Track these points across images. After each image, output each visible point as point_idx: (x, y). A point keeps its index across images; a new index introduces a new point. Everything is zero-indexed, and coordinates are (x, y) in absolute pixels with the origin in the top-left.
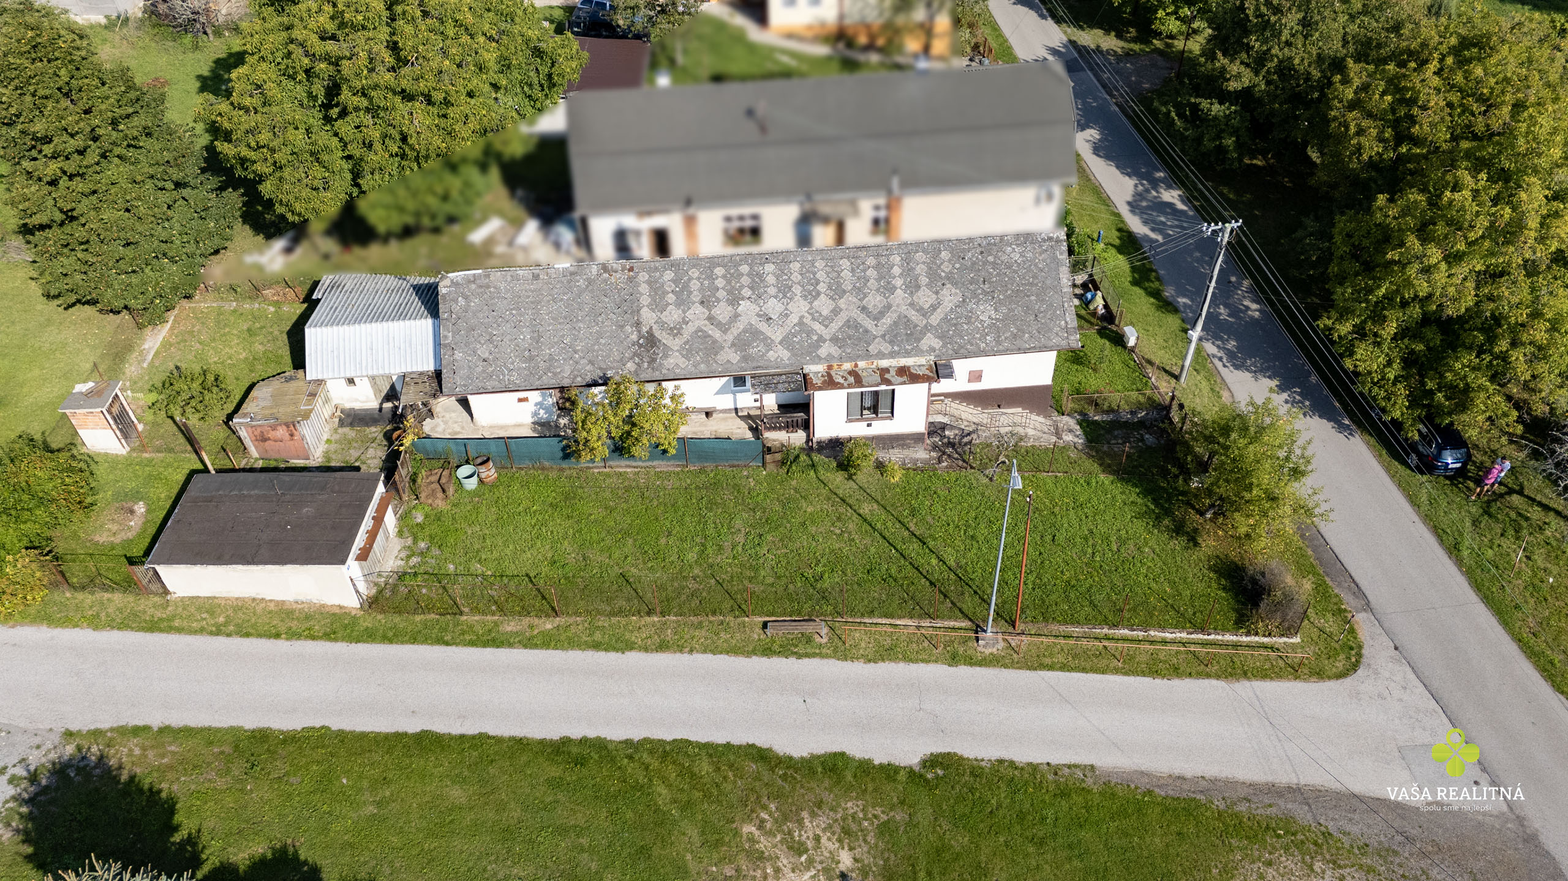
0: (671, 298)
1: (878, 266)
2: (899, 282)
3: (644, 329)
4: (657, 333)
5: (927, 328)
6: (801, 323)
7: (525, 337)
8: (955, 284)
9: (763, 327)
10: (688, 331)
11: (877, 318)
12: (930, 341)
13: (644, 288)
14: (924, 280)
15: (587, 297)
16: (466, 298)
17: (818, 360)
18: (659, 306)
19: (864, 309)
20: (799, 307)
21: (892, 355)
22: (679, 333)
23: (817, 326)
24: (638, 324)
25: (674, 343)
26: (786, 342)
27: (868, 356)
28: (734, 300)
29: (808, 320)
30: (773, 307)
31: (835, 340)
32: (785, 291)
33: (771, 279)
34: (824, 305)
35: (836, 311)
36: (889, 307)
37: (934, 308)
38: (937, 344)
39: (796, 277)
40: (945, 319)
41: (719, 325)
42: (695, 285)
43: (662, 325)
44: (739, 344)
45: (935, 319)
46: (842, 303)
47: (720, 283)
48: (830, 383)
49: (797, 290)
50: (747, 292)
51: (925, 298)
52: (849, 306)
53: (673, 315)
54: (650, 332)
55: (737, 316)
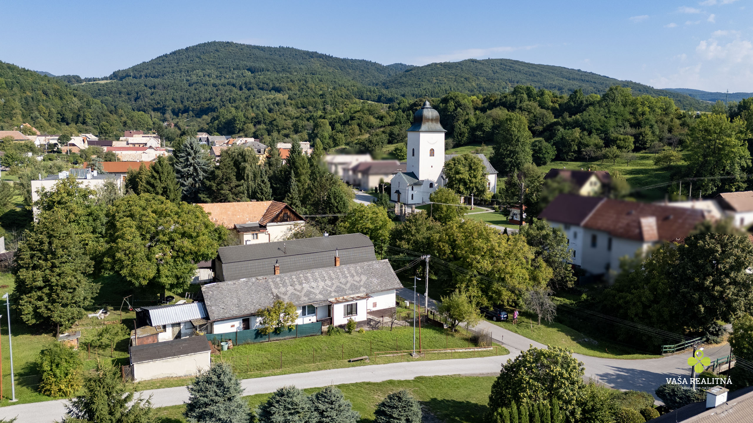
0: (281, 285)
1: (341, 272)
2: (348, 275)
3: (275, 295)
4: (279, 295)
5: (360, 286)
6: (323, 288)
7: (235, 301)
8: (364, 274)
9: (312, 290)
10: (289, 293)
11: (345, 284)
12: (362, 289)
13: (271, 283)
14: (355, 274)
15: (253, 287)
16: (212, 291)
17: (332, 297)
18: (277, 286)
19: (340, 283)
20: (321, 284)
21: (353, 294)
22: (286, 294)
23: (328, 288)
24: (272, 293)
25: (286, 297)
26: (320, 293)
27: (346, 295)
28: (301, 284)
29: (325, 287)
30: (314, 284)
31: (335, 291)
32: (316, 280)
33: (310, 277)
34: (329, 283)
35: (333, 284)
36: (348, 282)
37: (360, 281)
38: (365, 290)
39: (318, 276)
40: (364, 283)
41: (298, 291)
42: (287, 281)
43: (280, 293)
44: (306, 295)
45: (362, 283)
46: (333, 282)
47: (295, 280)
48: (338, 302)
49: (319, 279)
50: (304, 281)
51: (357, 278)
52: (336, 283)
53: (283, 290)
54: (277, 295)
55: (303, 288)
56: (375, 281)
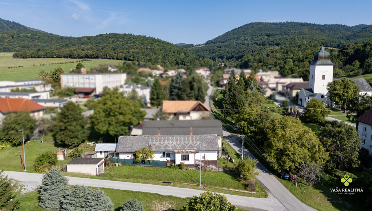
0: (154, 141)
1: (187, 138)
2: (191, 140)
3: (149, 145)
4: (151, 145)
5: (195, 146)
6: (175, 145)
7: (131, 145)
8: (200, 141)
9: (168, 145)
10: (156, 145)
11: (187, 145)
12: (195, 148)
13: (150, 139)
14: (195, 140)
15: (141, 140)
16: (123, 140)
17: (177, 150)
18: (152, 141)
19: (185, 143)
20: (174, 143)
21: (189, 150)
22: (155, 145)
23: (177, 145)
24: (149, 144)
25: (154, 147)
26: (172, 147)
27: (185, 150)
28: (164, 141)
29: (176, 144)
30: (170, 142)
31: (180, 147)
32: (172, 140)
33: (170, 139)
34: (178, 142)
35: (180, 143)
36: (189, 143)
37: (196, 144)
38: (196, 149)
39: (174, 138)
41: (161, 145)
42: (158, 139)
43: (152, 144)
44: (164, 147)
45: (196, 145)
46: (181, 142)
47: (162, 139)
48: (178, 153)
49: (174, 140)
50: (166, 140)
51: (195, 142)
52: (182, 143)
53: (154, 143)
54: (150, 145)
55: (164, 143)
56: (204, 145)
